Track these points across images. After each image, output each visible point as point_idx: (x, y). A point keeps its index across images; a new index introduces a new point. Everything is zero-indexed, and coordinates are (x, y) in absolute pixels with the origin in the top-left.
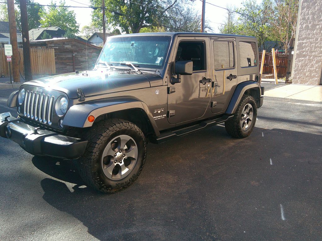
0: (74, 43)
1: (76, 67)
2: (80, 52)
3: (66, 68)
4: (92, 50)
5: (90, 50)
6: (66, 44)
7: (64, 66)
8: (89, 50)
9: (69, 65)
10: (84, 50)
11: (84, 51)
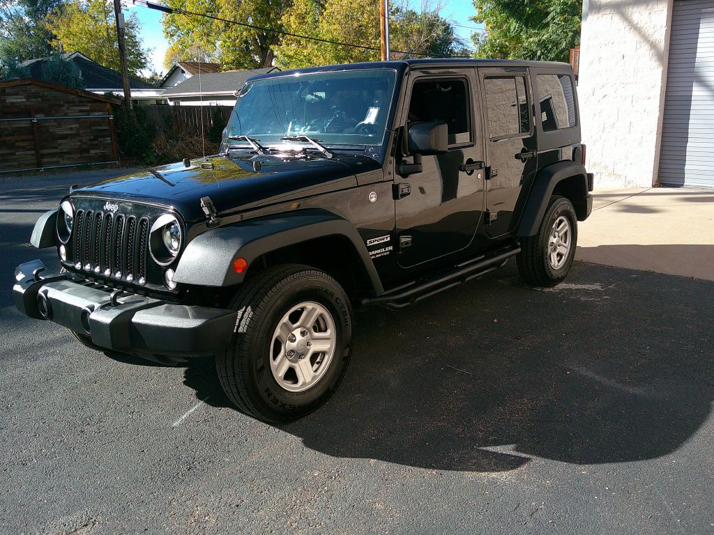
0: (33, 90)
1: (42, 152)
2: (54, 112)
3: (15, 157)
4: (90, 104)
5: (86, 106)
6: (7, 95)
7: (8, 151)
8: (80, 106)
9: (23, 148)
10: (66, 105)
11: (64, 108)
